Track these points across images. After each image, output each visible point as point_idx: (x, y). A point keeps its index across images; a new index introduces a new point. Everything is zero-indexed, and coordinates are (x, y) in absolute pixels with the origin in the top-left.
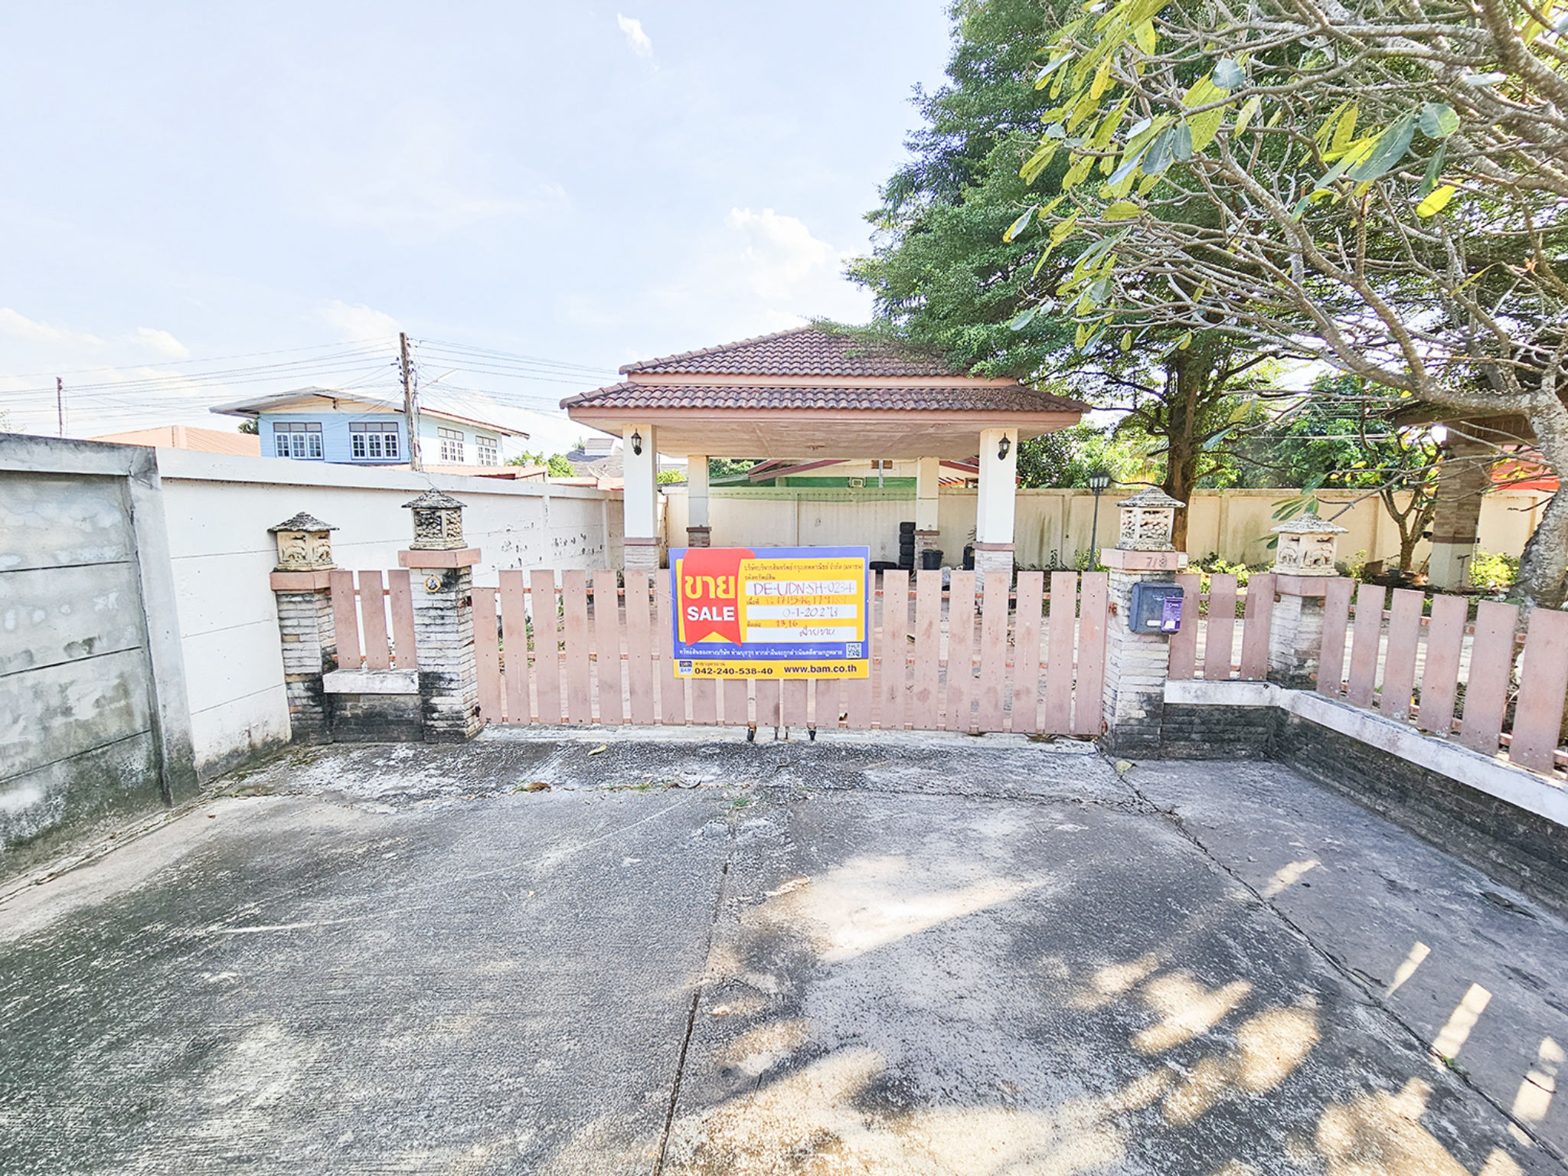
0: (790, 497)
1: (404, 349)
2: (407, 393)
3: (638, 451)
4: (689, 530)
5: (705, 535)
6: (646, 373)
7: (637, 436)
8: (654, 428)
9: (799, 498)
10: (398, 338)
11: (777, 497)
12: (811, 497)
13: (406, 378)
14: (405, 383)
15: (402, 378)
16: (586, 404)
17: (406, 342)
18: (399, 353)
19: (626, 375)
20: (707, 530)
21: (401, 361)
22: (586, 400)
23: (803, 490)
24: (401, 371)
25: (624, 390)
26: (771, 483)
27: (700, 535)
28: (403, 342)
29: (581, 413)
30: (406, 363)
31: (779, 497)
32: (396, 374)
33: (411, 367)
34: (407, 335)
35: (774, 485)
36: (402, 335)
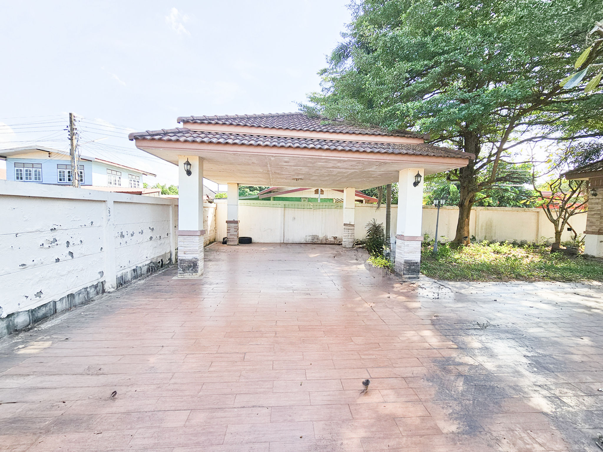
0: (280, 206)
1: (71, 122)
2: (72, 145)
3: (189, 173)
4: (228, 222)
5: (236, 225)
6: (195, 122)
7: (188, 163)
8: (202, 160)
9: (285, 207)
10: (68, 116)
11: (273, 206)
12: (290, 206)
13: (72, 137)
14: (71, 139)
15: (70, 137)
16: (149, 137)
17: (73, 118)
18: (68, 124)
19: (182, 123)
20: (237, 222)
21: (69, 129)
22: (149, 135)
23: (287, 203)
24: (69, 133)
25: (179, 132)
26: (268, 199)
27: (233, 225)
28: (71, 118)
29: (144, 144)
30: (72, 129)
31: (275, 206)
32: (67, 134)
33: (75, 131)
34: (74, 114)
35: (270, 200)
36: (71, 114)
